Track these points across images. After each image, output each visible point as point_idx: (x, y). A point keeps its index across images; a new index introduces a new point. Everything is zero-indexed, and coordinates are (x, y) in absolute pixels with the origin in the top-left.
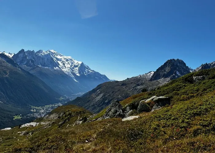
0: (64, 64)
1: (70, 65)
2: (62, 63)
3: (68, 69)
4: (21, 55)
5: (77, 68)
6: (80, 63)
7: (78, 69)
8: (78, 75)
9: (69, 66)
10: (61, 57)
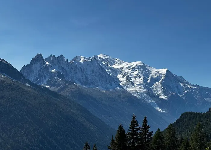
0: (128, 79)
1: (142, 78)
2: (123, 77)
3: (139, 87)
4: (37, 66)
5: (158, 84)
6: (164, 71)
7: (160, 85)
8: (163, 97)
9: (140, 80)
10: (121, 66)
